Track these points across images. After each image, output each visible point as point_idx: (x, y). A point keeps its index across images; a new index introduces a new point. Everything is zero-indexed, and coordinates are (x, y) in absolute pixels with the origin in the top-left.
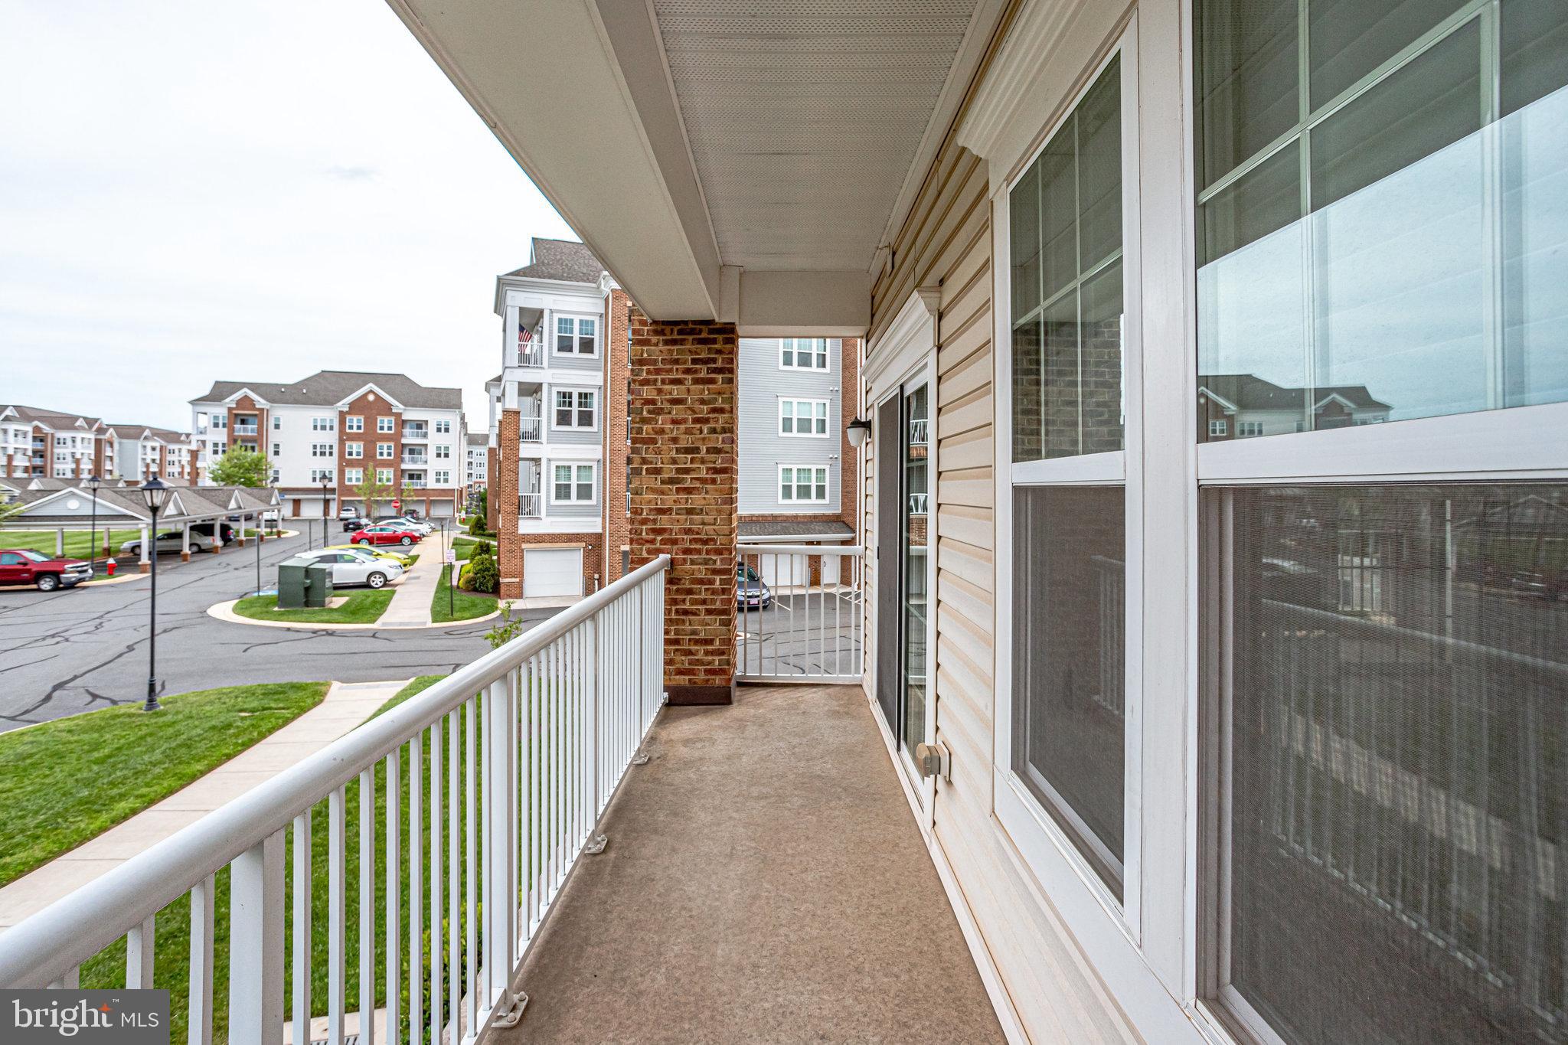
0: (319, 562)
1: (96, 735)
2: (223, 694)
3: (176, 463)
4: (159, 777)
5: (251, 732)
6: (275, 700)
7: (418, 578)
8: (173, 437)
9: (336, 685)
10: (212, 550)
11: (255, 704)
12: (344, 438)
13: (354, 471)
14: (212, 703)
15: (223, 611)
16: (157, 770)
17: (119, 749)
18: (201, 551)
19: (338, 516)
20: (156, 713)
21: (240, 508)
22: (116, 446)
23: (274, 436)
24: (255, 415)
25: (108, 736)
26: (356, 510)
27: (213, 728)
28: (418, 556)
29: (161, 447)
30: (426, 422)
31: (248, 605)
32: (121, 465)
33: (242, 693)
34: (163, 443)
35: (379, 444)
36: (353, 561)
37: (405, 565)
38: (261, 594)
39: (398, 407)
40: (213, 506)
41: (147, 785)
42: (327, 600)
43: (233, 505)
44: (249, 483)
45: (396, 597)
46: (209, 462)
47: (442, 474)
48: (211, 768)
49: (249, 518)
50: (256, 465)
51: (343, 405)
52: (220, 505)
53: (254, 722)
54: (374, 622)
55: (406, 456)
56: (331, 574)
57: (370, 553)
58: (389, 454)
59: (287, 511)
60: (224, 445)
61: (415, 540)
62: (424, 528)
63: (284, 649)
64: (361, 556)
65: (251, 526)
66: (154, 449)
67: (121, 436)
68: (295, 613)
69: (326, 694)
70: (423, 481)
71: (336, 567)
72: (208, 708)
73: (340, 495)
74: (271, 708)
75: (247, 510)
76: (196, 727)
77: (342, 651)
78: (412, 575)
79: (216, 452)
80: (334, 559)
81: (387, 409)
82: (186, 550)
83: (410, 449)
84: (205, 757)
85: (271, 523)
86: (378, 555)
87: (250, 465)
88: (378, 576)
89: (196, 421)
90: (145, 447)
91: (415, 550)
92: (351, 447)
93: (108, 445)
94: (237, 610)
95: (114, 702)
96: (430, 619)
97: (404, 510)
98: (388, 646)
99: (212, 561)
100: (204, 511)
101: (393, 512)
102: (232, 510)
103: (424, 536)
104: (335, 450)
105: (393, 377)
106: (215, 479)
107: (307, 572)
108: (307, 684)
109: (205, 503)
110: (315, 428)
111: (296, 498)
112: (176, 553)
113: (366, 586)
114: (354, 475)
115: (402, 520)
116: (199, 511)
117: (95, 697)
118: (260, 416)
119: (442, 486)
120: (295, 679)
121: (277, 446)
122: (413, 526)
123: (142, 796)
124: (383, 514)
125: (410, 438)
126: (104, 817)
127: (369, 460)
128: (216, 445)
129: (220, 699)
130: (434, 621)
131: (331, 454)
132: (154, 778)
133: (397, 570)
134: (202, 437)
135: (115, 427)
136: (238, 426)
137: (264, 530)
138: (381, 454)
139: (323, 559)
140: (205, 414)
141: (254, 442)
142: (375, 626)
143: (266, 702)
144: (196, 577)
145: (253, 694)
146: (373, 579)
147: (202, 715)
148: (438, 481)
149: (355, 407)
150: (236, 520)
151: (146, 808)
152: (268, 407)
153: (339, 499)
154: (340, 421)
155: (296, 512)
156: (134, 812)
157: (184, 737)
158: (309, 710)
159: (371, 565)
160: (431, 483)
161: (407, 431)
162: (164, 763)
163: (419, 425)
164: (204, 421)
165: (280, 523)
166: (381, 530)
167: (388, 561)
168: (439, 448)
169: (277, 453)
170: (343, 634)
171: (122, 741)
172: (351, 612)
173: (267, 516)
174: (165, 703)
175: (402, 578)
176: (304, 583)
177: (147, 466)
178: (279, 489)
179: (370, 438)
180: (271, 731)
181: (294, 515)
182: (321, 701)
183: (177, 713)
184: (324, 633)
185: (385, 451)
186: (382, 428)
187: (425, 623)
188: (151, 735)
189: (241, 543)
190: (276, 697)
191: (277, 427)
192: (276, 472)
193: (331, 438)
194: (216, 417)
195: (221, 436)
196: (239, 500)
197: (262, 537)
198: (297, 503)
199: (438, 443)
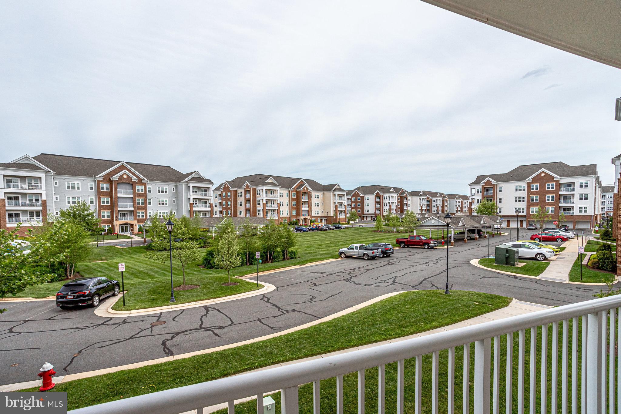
0: (512, 247)
1: (430, 298)
2: (470, 293)
3: (466, 207)
4: (445, 317)
5: (477, 311)
6: (488, 301)
7: (564, 258)
8: (466, 198)
9: (515, 301)
10: (475, 239)
11: (480, 300)
12: (529, 194)
13: (534, 208)
14: (466, 296)
15: (475, 262)
16: (445, 315)
17: (436, 304)
18: (471, 239)
19: (526, 227)
20: (448, 295)
21: (485, 223)
22: (448, 202)
23: (499, 195)
24: (492, 187)
25: (434, 299)
26: (535, 225)
27: (465, 305)
28: (565, 248)
29: (461, 201)
30: (574, 183)
31: (484, 261)
32: (449, 208)
33: (477, 295)
34: (462, 200)
35: (547, 195)
36: (529, 247)
37: (556, 252)
38: (489, 257)
39: (557, 177)
40: (475, 223)
41: (442, 319)
42: (516, 263)
43: (482, 222)
44: (489, 214)
45: (549, 266)
46: (475, 206)
47: (583, 208)
48: (462, 320)
49: (489, 227)
50: (492, 207)
51: (529, 179)
52: (477, 222)
53: (479, 307)
54: (537, 276)
55: (562, 200)
56: (518, 252)
57: (538, 245)
58: (552, 200)
59: (504, 225)
60: (480, 199)
61: (564, 240)
62: (570, 235)
63: (495, 281)
64: (533, 246)
65: (490, 230)
66: (459, 202)
67: (449, 198)
68: (502, 267)
69: (510, 303)
70: (571, 212)
71: (520, 249)
72: (464, 297)
73: (527, 219)
74: (486, 303)
75: (488, 224)
76: (459, 303)
77: (520, 286)
78: (560, 256)
79: (478, 202)
80: (520, 246)
81: (551, 179)
82: (466, 238)
83: (564, 197)
84: (460, 315)
85: (497, 229)
86: (542, 246)
87: (489, 207)
88: (541, 255)
89: (471, 191)
90: (456, 202)
91: (563, 245)
92: (533, 197)
93: (446, 202)
94: (480, 263)
95: (438, 288)
96: (568, 279)
97: (560, 225)
98: (542, 288)
99: (475, 243)
100: (472, 224)
101: (554, 226)
102: (482, 224)
103: (570, 238)
104: (526, 199)
105: (555, 164)
106: (477, 213)
107: (507, 251)
108: (502, 297)
109: (472, 221)
110: (516, 190)
111: (508, 220)
112: (462, 240)
113: (535, 259)
114: (535, 210)
115: (558, 230)
116: (470, 224)
117: (433, 285)
118: (494, 187)
119: (583, 214)
120: (497, 294)
121: (500, 199)
122: (564, 233)
123: (440, 323)
124: (548, 227)
125: (563, 191)
126: (429, 326)
127: (542, 203)
128: (478, 200)
129: (468, 295)
130: (569, 281)
131: (523, 201)
132: (444, 318)
133: (551, 254)
134: (473, 197)
135: (448, 195)
136: (485, 192)
137: (494, 232)
138: (548, 200)
139: (514, 246)
140: (474, 188)
141: (492, 198)
142: (538, 278)
143: (484, 301)
144: (467, 248)
145: (480, 296)
146: (538, 256)
147: (462, 300)
148: (581, 211)
149: (534, 180)
150: (483, 227)
151: (440, 327)
152: (497, 184)
153: (527, 220)
154: (527, 187)
155: (508, 225)
156: (437, 327)
157: (455, 306)
158: (501, 308)
159: (537, 250)
160: (576, 212)
161: (562, 188)
162: (448, 313)
163: (570, 185)
164: (474, 191)
165: (501, 230)
166: (546, 234)
167: (547, 249)
168: (581, 195)
169: (500, 202)
170: (522, 279)
171: (437, 302)
172: (525, 270)
173: (495, 227)
174: (452, 292)
175: (554, 257)
176: (506, 255)
177: (457, 208)
178: (500, 216)
179: (542, 193)
180: (485, 312)
181: (507, 227)
182: (507, 306)
183: (454, 297)
184: (513, 277)
185: (550, 199)
186: (549, 188)
187: (565, 280)
188: (446, 302)
189: (485, 237)
190: (489, 299)
191: (500, 191)
192: (500, 209)
193: (524, 194)
194: (478, 189)
195: (479, 196)
196: (485, 220)
197: (493, 235)
198: (509, 222)
199: (581, 193)
